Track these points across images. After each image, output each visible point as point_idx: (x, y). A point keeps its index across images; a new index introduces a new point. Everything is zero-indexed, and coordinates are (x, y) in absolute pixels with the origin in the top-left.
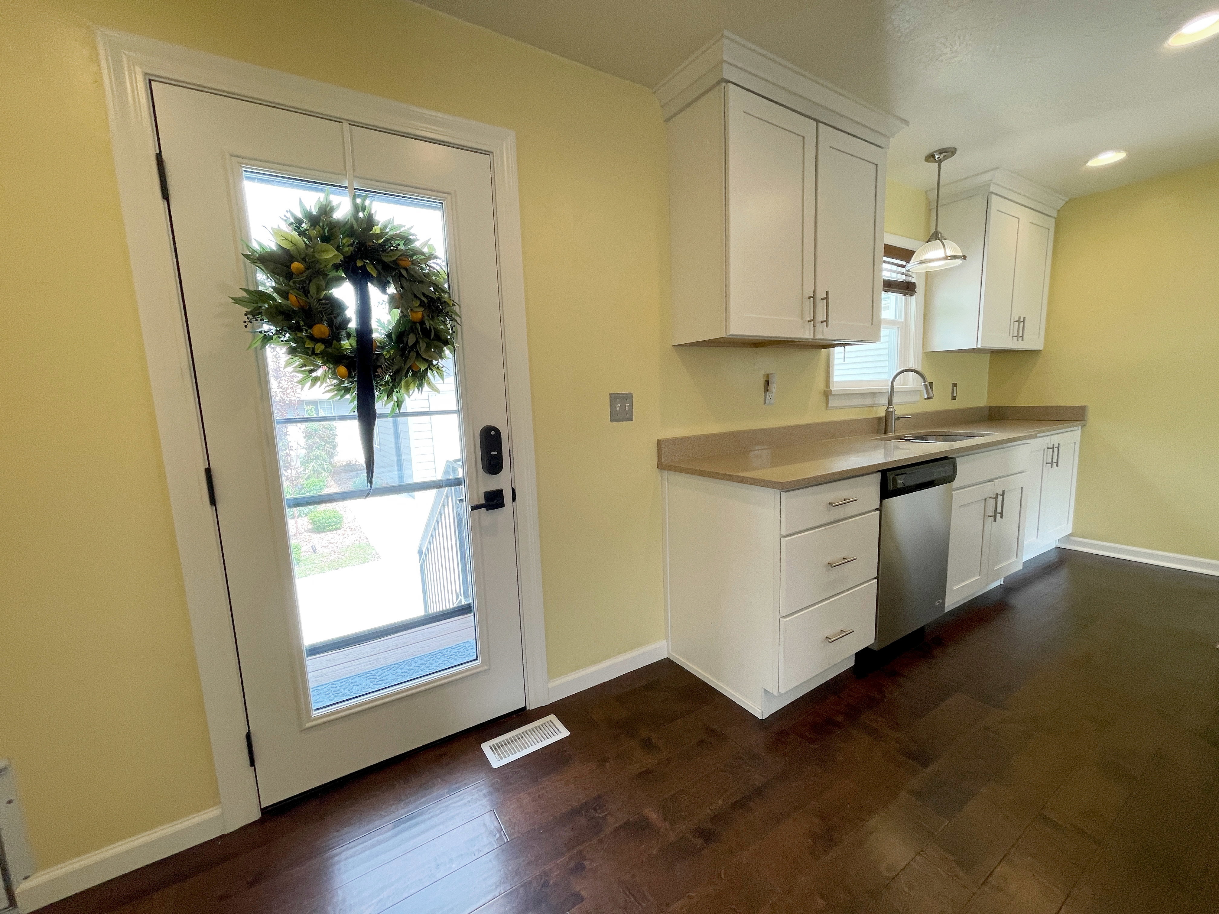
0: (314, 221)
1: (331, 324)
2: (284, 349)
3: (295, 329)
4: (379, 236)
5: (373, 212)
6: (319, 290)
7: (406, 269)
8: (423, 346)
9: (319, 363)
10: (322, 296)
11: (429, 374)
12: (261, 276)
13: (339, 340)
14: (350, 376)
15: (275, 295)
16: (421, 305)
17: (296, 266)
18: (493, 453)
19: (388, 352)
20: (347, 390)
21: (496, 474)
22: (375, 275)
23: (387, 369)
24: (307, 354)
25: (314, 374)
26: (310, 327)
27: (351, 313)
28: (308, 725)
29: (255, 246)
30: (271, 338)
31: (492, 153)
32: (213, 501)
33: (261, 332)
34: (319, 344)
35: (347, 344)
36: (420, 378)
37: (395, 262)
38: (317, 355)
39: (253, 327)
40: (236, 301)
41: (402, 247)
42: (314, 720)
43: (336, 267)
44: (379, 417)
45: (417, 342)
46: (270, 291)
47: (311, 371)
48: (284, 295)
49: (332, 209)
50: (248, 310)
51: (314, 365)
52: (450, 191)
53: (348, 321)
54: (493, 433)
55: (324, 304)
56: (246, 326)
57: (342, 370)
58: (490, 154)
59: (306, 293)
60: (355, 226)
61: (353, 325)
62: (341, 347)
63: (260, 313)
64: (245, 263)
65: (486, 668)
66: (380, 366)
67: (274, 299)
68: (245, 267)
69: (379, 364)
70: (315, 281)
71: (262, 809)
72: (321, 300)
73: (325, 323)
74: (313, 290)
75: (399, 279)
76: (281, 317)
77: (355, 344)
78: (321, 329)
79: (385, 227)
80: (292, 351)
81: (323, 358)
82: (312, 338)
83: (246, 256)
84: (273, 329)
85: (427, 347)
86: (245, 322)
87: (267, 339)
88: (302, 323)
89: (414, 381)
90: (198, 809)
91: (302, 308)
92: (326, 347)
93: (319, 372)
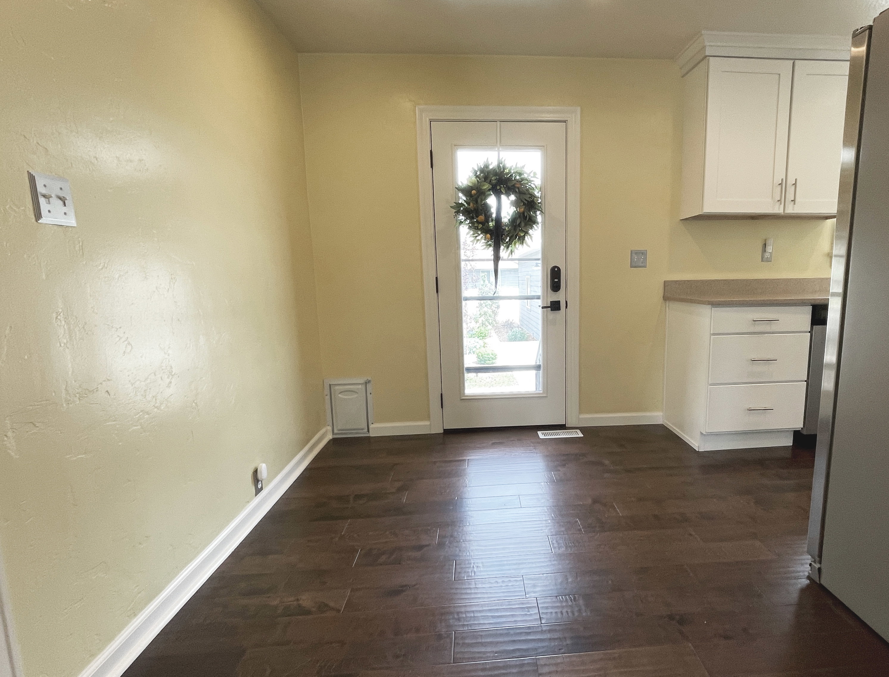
0: (482, 171)
1: (486, 215)
2: (468, 227)
3: (472, 218)
4: (507, 174)
5: (506, 163)
6: (482, 200)
7: (518, 188)
8: (523, 224)
9: (479, 232)
10: (483, 203)
11: (526, 237)
12: (461, 195)
13: (488, 222)
14: (491, 239)
15: (465, 204)
16: (524, 205)
17: (474, 192)
18: (555, 280)
19: (508, 227)
20: (490, 245)
21: (557, 291)
22: (504, 192)
23: (508, 235)
24: (476, 229)
25: (478, 238)
26: (477, 217)
27: (494, 211)
28: (463, 398)
29: (460, 184)
30: (462, 222)
31: (567, 120)
32: (437, 292)
33: (459, 220)
34: (480, 225)
35: (491, 224)
36: (522, 240)
37: (514, 185)
38: (479, 229)
39: (456, 218)
40: (451, 207)
41: (518, 177)
42: (465, 396)
43: (489, 190)
44: (502, 260)
45: (521, 222)
46: (463, 202)
47: (476, 236)
48: (468, 204)
49: (489, 165)
50: (456, 211)
51: (478, 234)
52: (543, 145)
53: (492, 214)
54: (556, 269)
55: (483, 207)
56: (454, 218)
57: (488, 236)
58: (567, 122)
59: (477, 202)
60: (498, 171)
61: (494, 216)
62: (489, 225)
63: (459, 212)
64: (455, 190)
65: (545, 395)
66: (504, 234)
67: (464, 205)
68: (456, 192)
69: (504, 233)
70: (480, 197)
71: (444, 430)
72: (482, 205)
73: (483, 215)
74: (479, 200)
75: (514, 192)
76: (466, 214)
77: (494, 224)
78: (482, 218)
79: (511, 169)
80: (470, 228)
81: (481, 231)
82: (477, 222)
83: (456, 188)
84: (463, 218)
85: (525, 224)
86: (454, 216)
87: (461, 223)
88: (474, 215)
89: (518, 241)
90: (422, 420)
91: (475, 209)
92: (483, 226)
93: (479, 238)
